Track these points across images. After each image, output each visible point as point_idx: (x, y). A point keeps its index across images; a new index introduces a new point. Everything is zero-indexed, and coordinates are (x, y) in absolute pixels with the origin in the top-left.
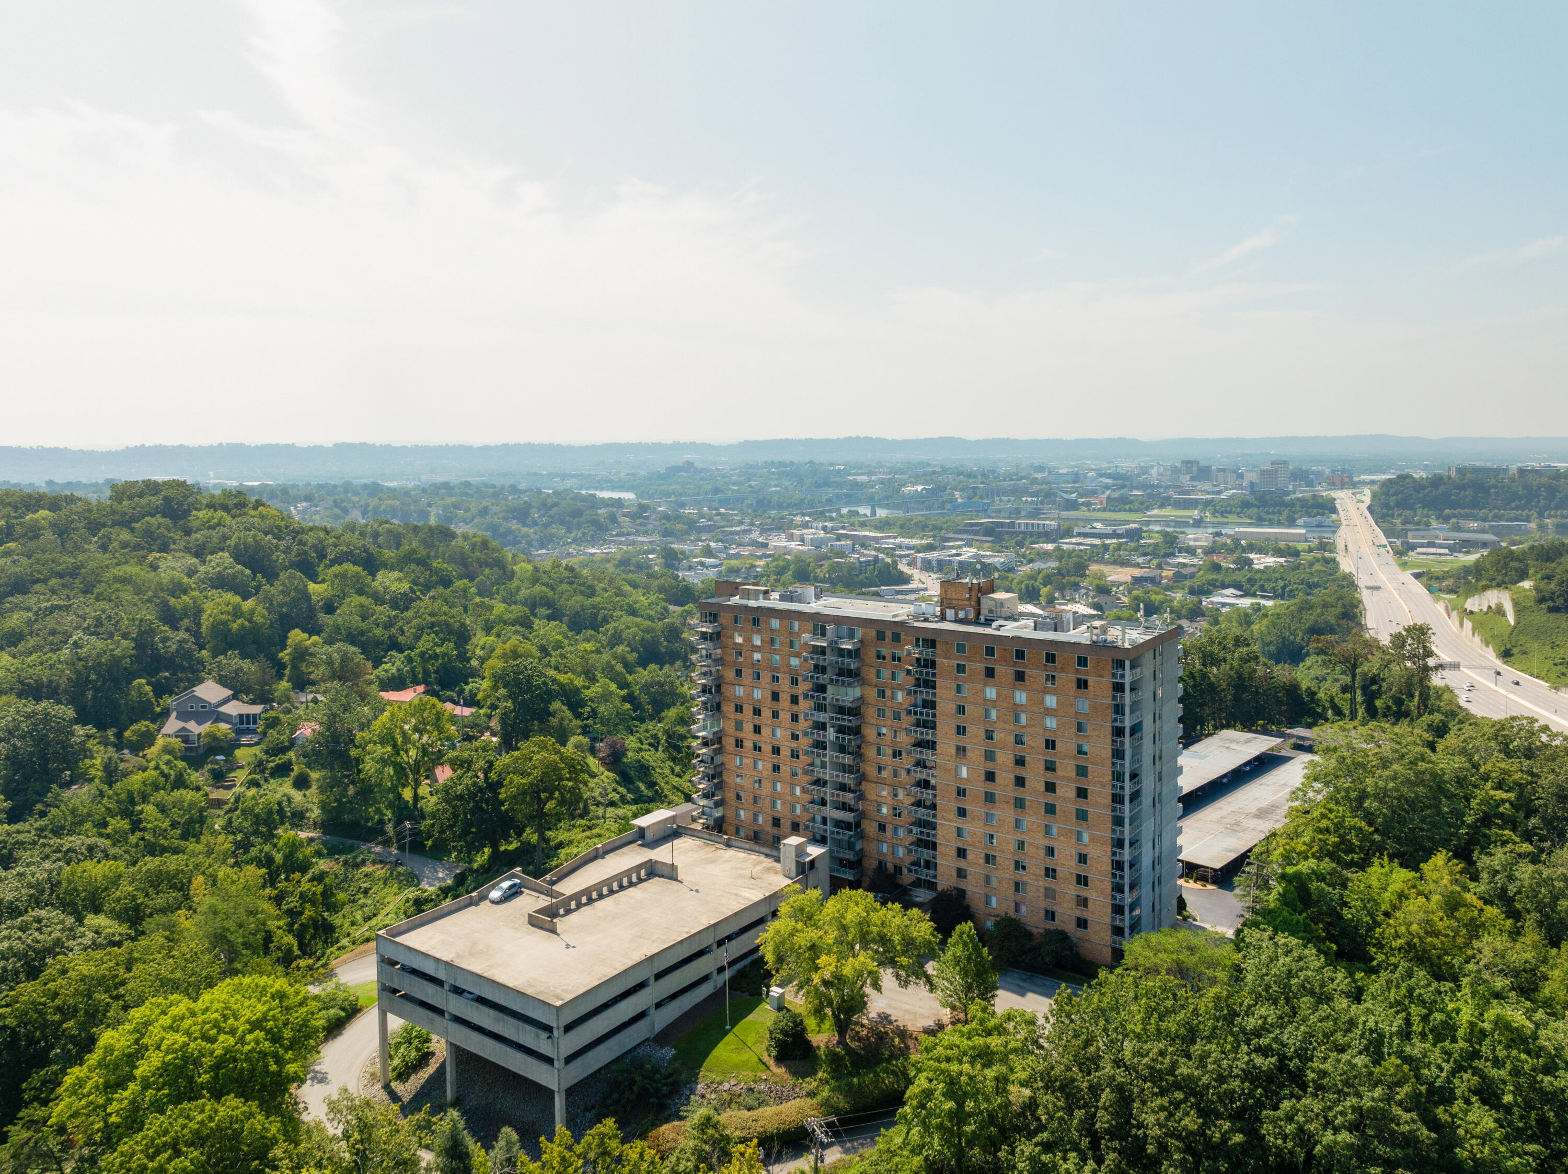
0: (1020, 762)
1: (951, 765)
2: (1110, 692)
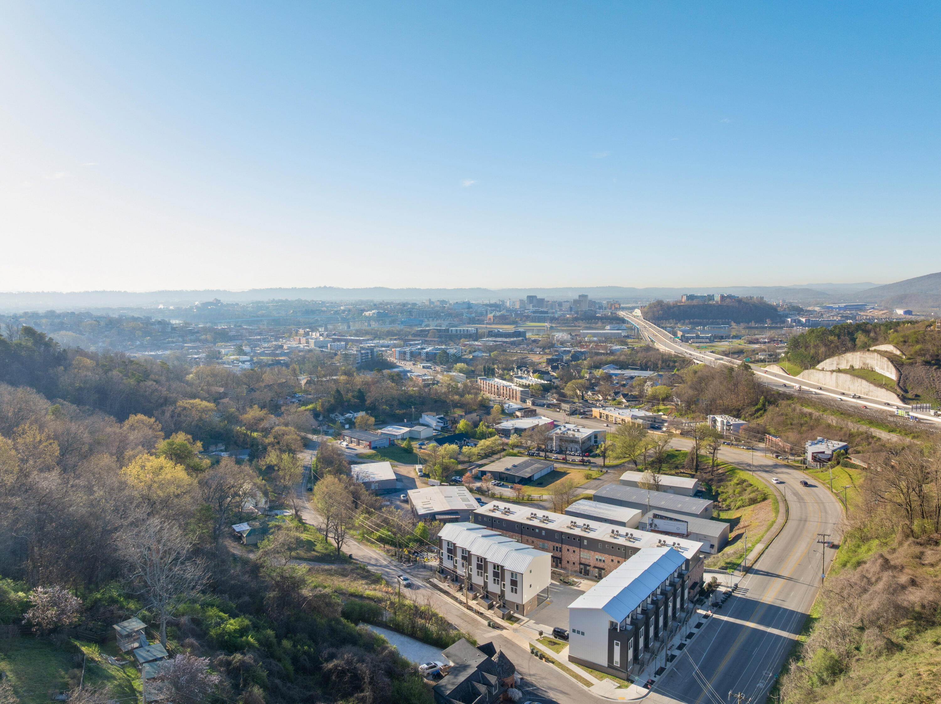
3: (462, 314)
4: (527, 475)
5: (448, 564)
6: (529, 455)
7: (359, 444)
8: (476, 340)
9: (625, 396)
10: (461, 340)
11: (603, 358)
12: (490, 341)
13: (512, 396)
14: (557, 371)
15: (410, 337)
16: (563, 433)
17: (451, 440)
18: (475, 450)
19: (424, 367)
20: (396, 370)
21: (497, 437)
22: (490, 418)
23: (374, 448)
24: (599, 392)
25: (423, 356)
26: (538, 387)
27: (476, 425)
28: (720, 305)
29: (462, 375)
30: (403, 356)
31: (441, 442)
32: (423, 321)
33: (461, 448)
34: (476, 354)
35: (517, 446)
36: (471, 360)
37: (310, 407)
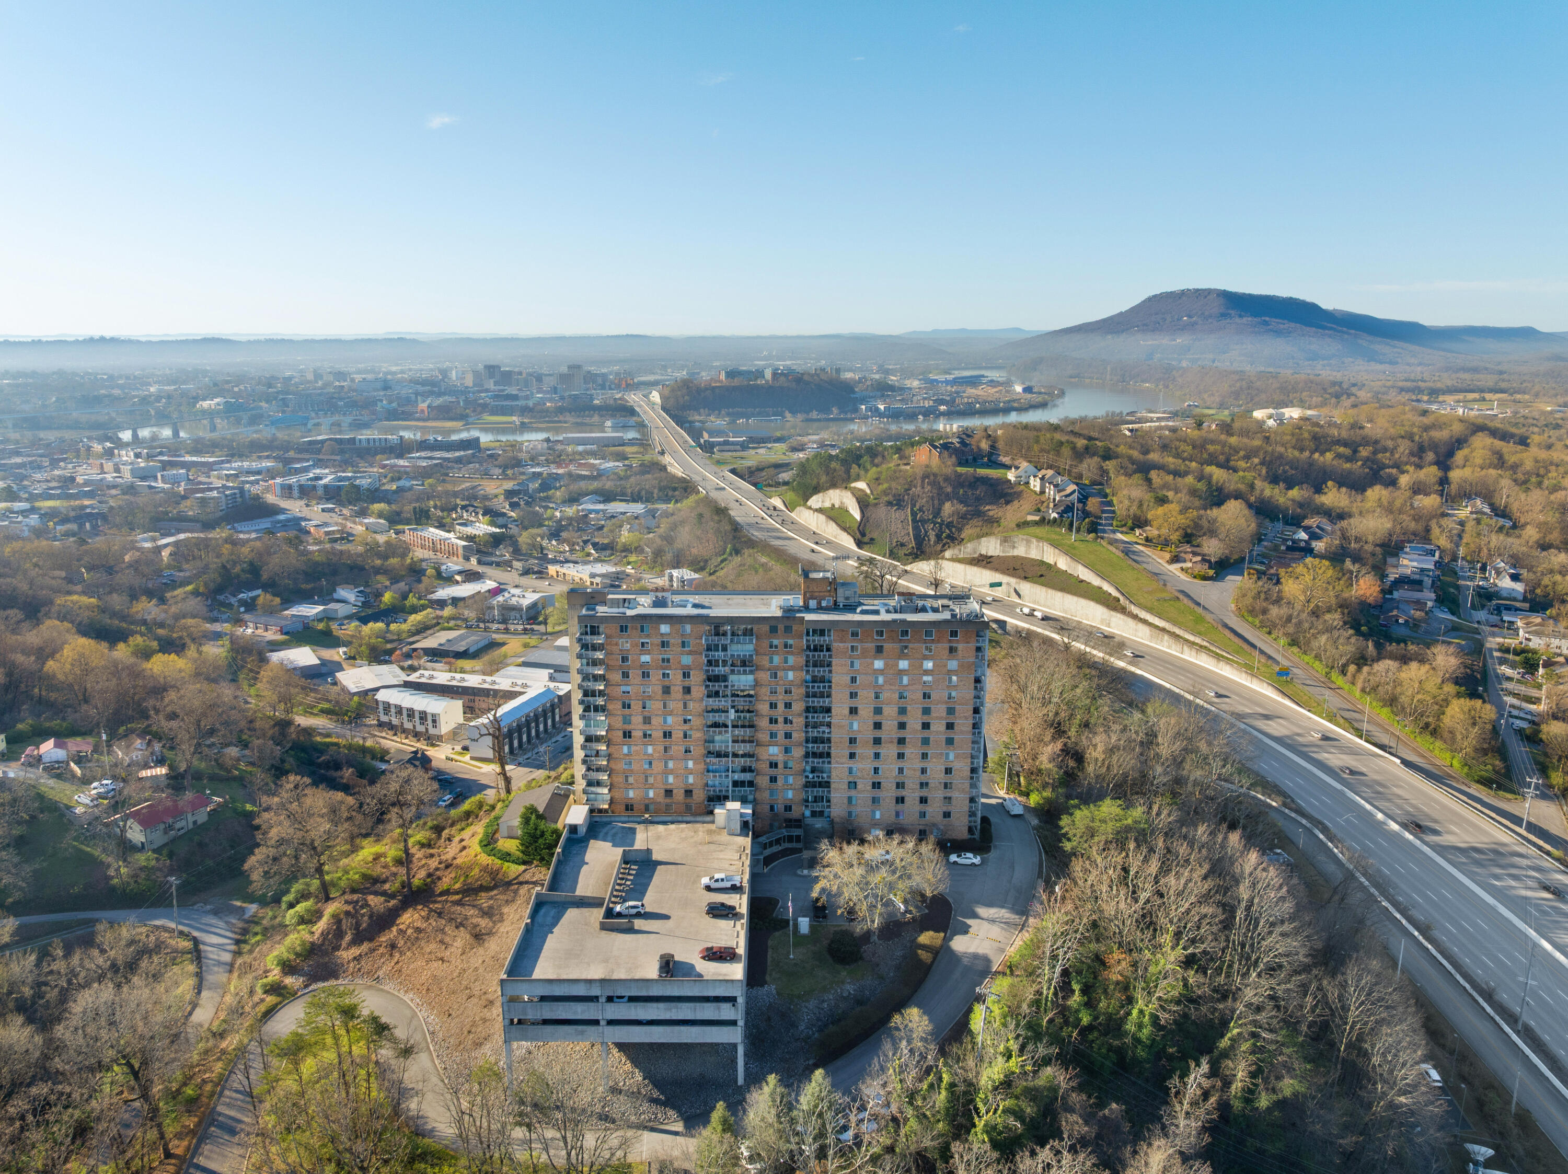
0: (903, 711)
1: (845, 722)
2: (974, 653)
3: (374, 402)
4: (462, 649)
5: (384, 718)
6: (467, 627)
7: (266, 630)
8: (400, 456)
9: (595, 545)
10: (378, 457)
11: (583, 485)
12: (422, 461)
13: (451, 553)
14: (517, 511)
15: (291, 454)
16: (506, 601)
17: (375, 618)
18: (404, 627)
19: (323, 510)
20: (282, 517)
21: (429, 610)
22: (422, 587)
23: (287, 633)
24: (565, 541)
25: (320, 492)
26: (487, 538)
27: (405, 597)
28: (771, 387)
29: (382, 521)
30: (287, 491)
31: (364, 620)
32: (307, 418)
33: (388, 625)
34: (402, 483)
35: (453, 619)
36: (395, 492)
37: (190, 588)
